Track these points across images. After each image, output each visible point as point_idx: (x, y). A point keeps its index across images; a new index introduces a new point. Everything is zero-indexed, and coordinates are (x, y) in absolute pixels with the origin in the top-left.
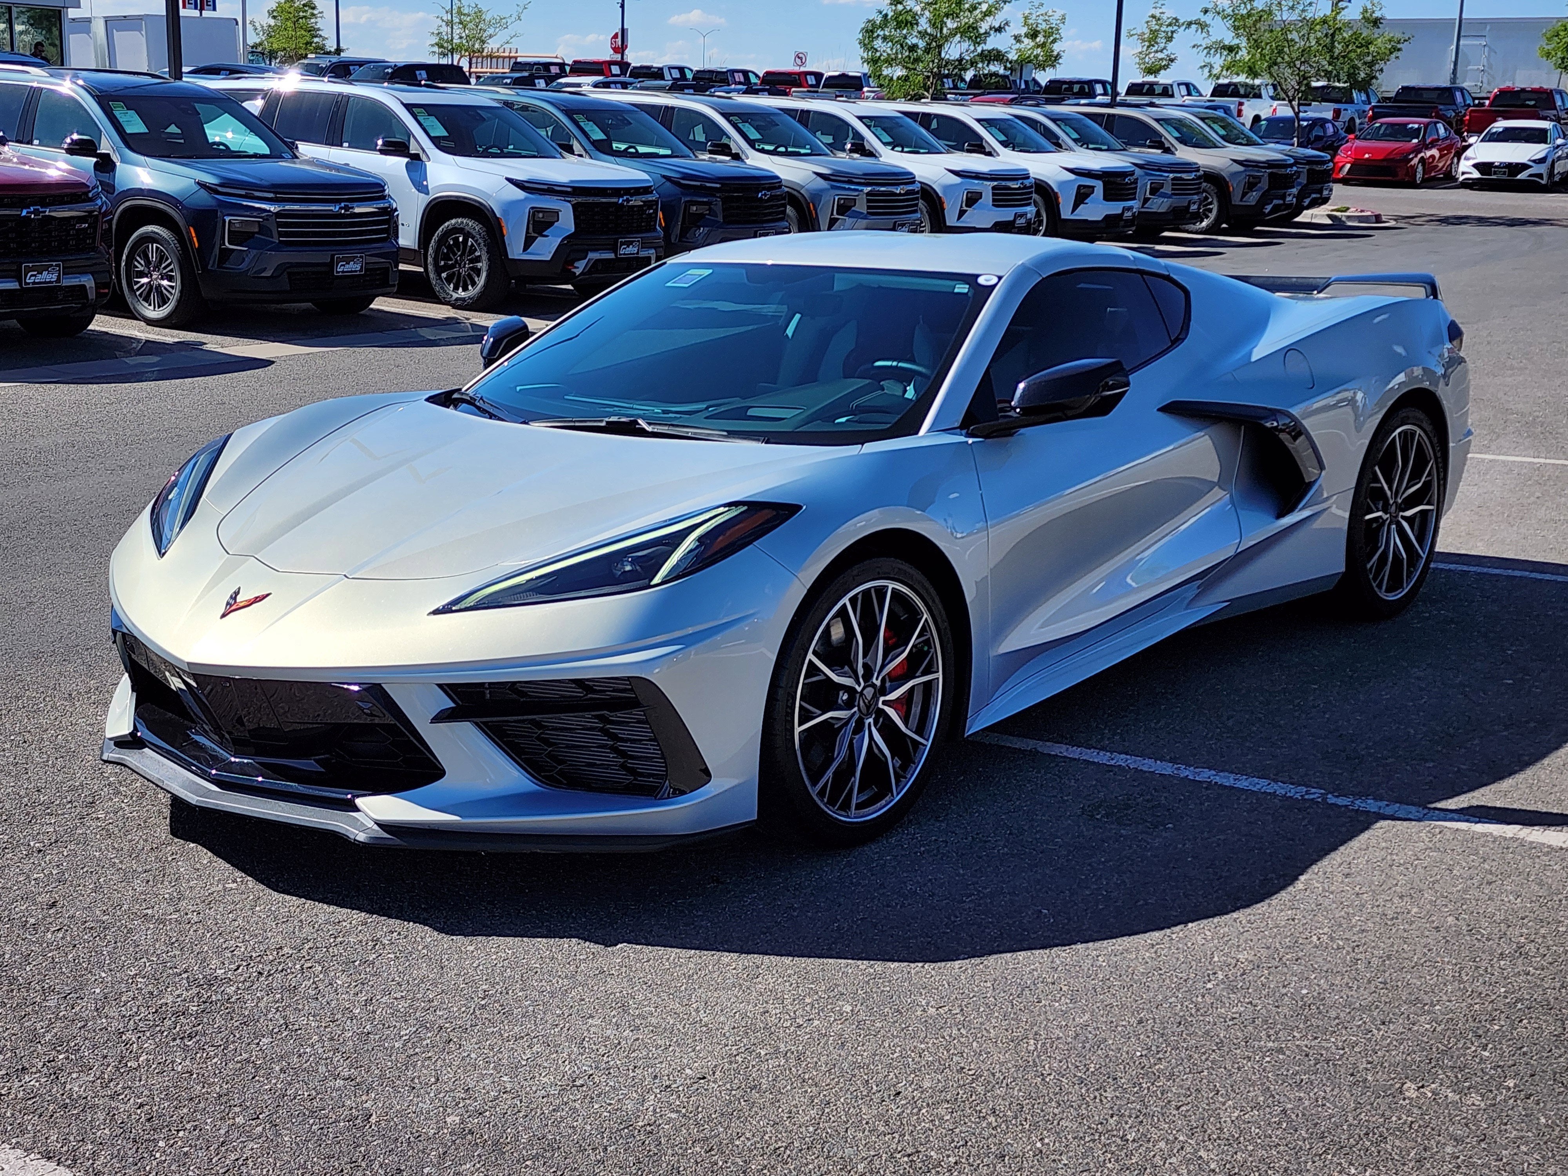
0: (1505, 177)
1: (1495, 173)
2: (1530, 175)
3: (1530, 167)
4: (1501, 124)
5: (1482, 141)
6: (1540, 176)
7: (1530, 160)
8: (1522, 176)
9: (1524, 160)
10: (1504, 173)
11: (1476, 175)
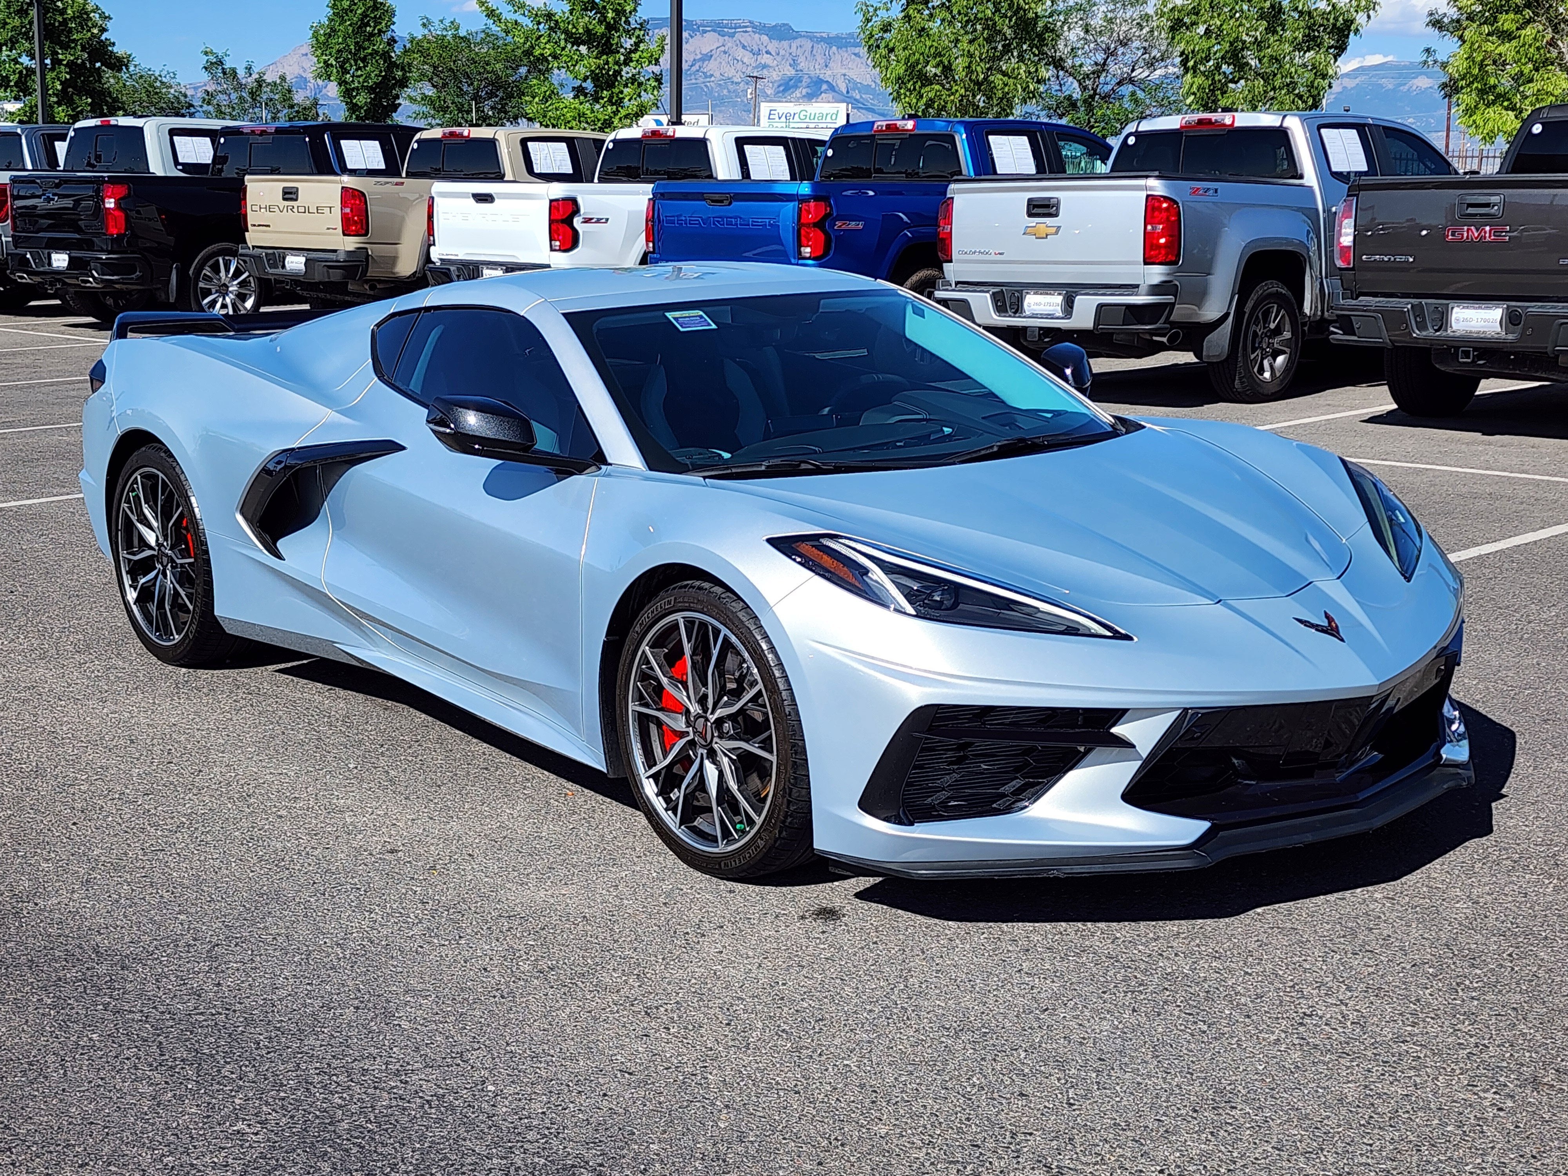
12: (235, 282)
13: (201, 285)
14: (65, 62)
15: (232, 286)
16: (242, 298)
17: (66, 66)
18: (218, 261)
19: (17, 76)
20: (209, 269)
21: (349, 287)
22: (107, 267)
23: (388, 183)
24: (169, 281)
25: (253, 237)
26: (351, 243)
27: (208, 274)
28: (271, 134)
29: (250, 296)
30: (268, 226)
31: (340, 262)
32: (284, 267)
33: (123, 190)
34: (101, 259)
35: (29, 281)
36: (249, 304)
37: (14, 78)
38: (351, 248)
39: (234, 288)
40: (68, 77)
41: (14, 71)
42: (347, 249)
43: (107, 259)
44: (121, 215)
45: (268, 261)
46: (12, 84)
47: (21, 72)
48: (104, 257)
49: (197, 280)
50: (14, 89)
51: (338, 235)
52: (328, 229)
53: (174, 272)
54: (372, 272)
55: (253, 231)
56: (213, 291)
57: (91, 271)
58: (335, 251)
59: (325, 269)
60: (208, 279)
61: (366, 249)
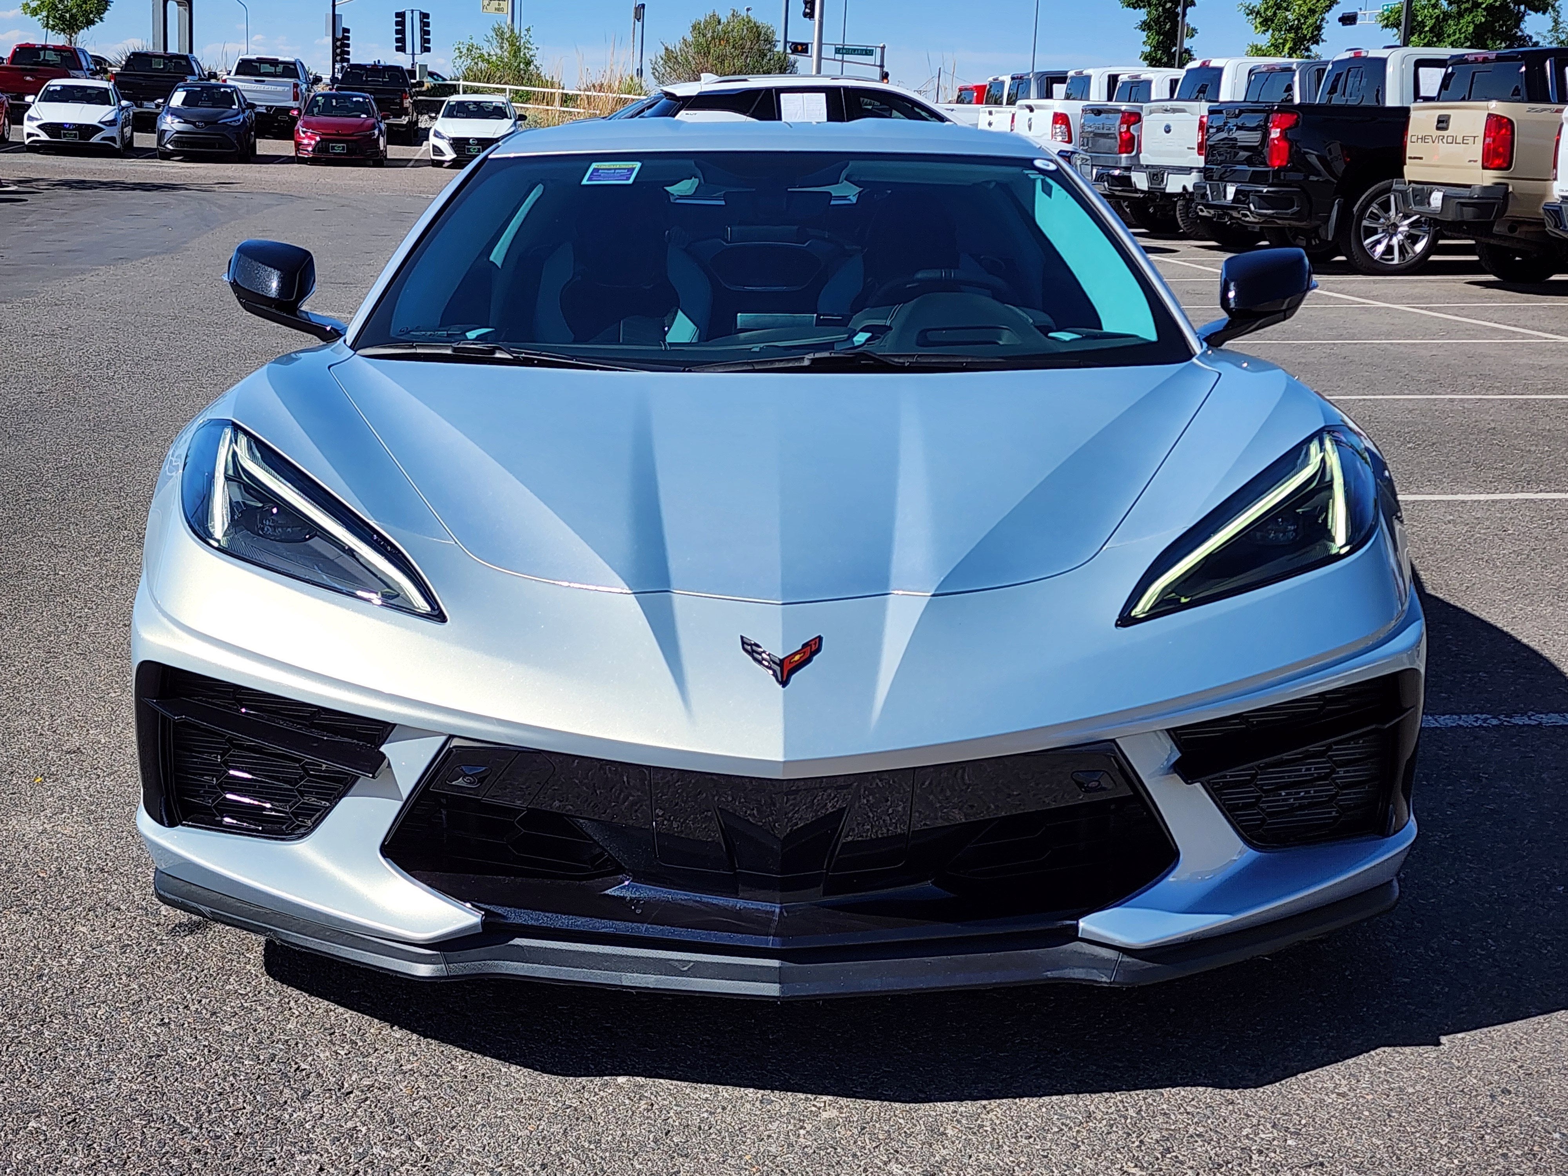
0: (77, 140)
1: (65, 136)
2: (103, 139)
3: (102, 130)
4: (57, 83)
5: (39, 101)
6: (113, 139)
7: (100, 122)
8: (96, 139)
9: (94, 122)
10: (75, 135)
11: (44, 137)
12: (1407, 222)
13: (1365, 223)
14: (1484, 6)
15: (1402, 226)
16: (1413, 239)
17: (1484, 9)
18: (1389, 198)
19: (1433, 21)
20: (1377, 207)
21: (1495, 228)
22: (1265, 201)
23: (1545, 110)
24: (1329, 217)
25: (1411, 172)
26: (1489, 178)
27: (1375, 211)
28: (1492, 61)
29: (1424, 237)
30: (1421, 158)
31: (1473, 198)
32: (1429, 204)
33: (1290, 119)
34: (1261, 192)
35: (1208, 215)
36: (1419, 247)
37: (1430, 23)
38: (1488, 182)
39: (1404, 227)
40: (1483, 20)
41: (1431, 17)
42: (1485, 185)
43: (1268, 192)
44: (1285, 145)
45: (1415, 196)
46: (1427, 29)
47: (1438, 17)
48: (1265, 190)
49: (1361, 217)
50: (1428, 34)
51: (1476, 168)
52: (1470, 161)
53: (1336, 207)
54: (1513, 210)
55: (1410, 165)
56: (1380, 230)
57: (1248, 204)
58: (1469, 186)
59: (1459, 206)
60: (1375, 217)
61: (1507, 185)
